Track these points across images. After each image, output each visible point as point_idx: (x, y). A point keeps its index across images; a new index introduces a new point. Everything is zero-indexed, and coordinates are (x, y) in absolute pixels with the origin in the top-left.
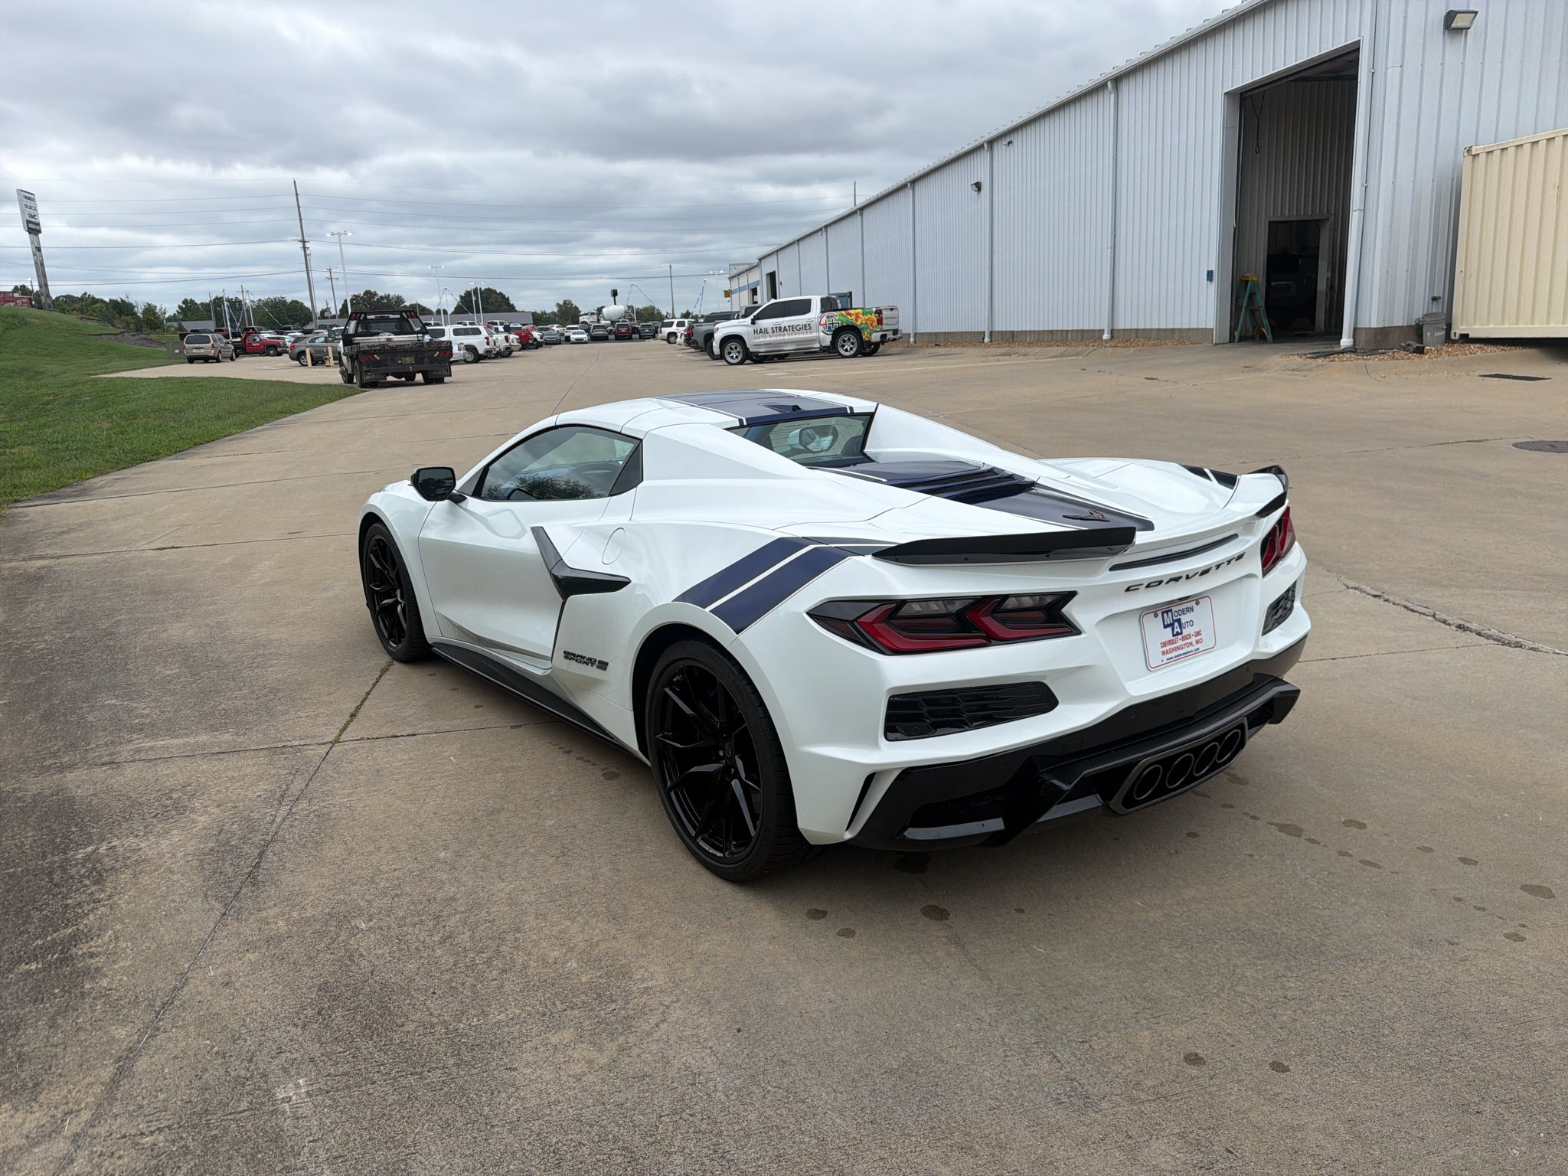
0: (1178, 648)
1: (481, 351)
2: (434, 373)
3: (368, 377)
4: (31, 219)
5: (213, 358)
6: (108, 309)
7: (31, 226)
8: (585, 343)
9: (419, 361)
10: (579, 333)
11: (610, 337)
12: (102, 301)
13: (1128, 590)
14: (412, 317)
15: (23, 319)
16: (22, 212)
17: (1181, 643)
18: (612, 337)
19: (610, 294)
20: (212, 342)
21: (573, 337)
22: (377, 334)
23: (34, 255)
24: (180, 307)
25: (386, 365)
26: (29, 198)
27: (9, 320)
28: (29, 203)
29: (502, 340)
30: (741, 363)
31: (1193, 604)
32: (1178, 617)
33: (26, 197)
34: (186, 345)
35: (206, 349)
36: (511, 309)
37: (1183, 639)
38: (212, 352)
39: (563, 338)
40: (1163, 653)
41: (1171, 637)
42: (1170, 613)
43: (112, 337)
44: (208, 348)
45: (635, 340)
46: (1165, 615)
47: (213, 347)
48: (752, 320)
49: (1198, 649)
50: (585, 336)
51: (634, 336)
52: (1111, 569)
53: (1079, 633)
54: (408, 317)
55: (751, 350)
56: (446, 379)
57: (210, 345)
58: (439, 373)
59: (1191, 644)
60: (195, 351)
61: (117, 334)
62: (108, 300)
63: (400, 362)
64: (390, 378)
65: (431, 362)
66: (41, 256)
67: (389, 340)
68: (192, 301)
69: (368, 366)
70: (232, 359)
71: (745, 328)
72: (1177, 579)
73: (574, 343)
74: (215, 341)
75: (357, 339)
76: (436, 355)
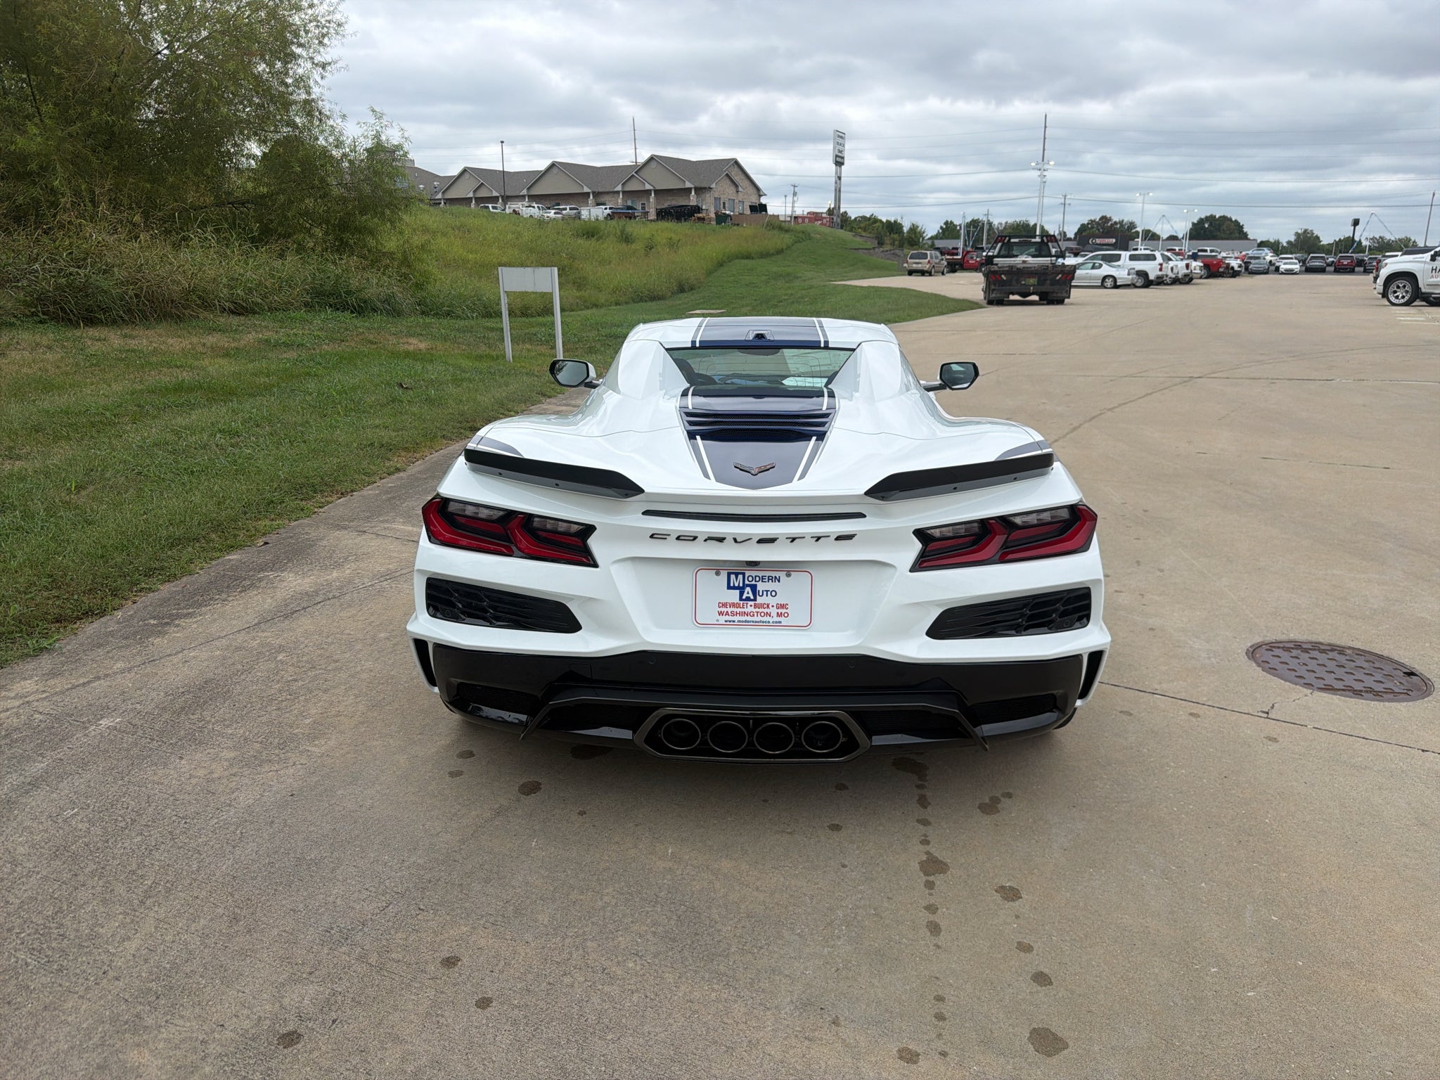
0: (745, 614)
1: (1152, 277)
2: (1055, 295)
3: (994, 295)
4: (840, 154)
5: (927, 272)
6: (883, 228)
7: (839, 159)
8: (1296, 274)
9: (1041, 283)
10: (1291, 263)
11: (1328, 269)
12: (881, 221)
13: (652, 537)
14: (1052, 242)
15: (809, 234)
16: (834, 148)
17: (750, 609)
18: (1332, 269)
19: (1350, 222)
20: (929, 258)
21: (1283, 267)
22: (1017, 256)
23: (836, 183)
24: (941, 228)
25: (1010, 285)
26: (841, 137)
27: (800, 235)
28: (840, 141)
29: (1182, 267)
30: (1407, 304)
31: (782, 575)
32: (753, 583)
33: (839, 136)
34: (909, 260)
35: (924, 264)
36: (1244, 236)
37: (756, 606)
38: (927, 267)
39: (1273, 268)
40: (721, 613)
41: (736, 600)
42: (740, 577)
43: (866, 251)
44: (925, 263)
45: (1359, 273)
46: (733, 577)
47: (929, 262)
48: (1432, 256)
49: (780, 622)
50: (1297, 267)
51: (1357, 269)
52: (643, 513)
53: (595, 565)
54: (1048, 241)
55: (1423, 290)
56: (1066, 300)
57: (927, 261)
58: (1059, 295)
59: (769, 615)
60: (914, 265)
61: (870, 249)
62: (884, 220)
63: (1023, 282)
64: (1012, 297)
65: (1052, 284)
66: (840, 184)
67: (1024, 262)
68: (952, 222)
69: (995, 285)
70: (943, 274)
71: (1421, 266)
72: (721, 540)
73: (1282, 273)
74: (931, 257)
75: (996, 260)
76: (1058, 278)
